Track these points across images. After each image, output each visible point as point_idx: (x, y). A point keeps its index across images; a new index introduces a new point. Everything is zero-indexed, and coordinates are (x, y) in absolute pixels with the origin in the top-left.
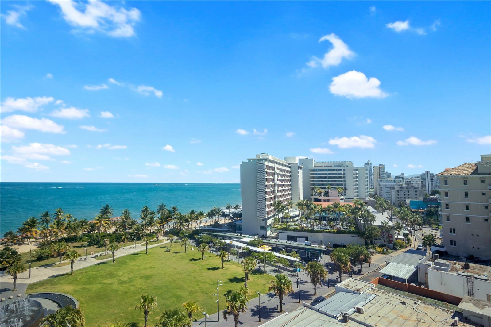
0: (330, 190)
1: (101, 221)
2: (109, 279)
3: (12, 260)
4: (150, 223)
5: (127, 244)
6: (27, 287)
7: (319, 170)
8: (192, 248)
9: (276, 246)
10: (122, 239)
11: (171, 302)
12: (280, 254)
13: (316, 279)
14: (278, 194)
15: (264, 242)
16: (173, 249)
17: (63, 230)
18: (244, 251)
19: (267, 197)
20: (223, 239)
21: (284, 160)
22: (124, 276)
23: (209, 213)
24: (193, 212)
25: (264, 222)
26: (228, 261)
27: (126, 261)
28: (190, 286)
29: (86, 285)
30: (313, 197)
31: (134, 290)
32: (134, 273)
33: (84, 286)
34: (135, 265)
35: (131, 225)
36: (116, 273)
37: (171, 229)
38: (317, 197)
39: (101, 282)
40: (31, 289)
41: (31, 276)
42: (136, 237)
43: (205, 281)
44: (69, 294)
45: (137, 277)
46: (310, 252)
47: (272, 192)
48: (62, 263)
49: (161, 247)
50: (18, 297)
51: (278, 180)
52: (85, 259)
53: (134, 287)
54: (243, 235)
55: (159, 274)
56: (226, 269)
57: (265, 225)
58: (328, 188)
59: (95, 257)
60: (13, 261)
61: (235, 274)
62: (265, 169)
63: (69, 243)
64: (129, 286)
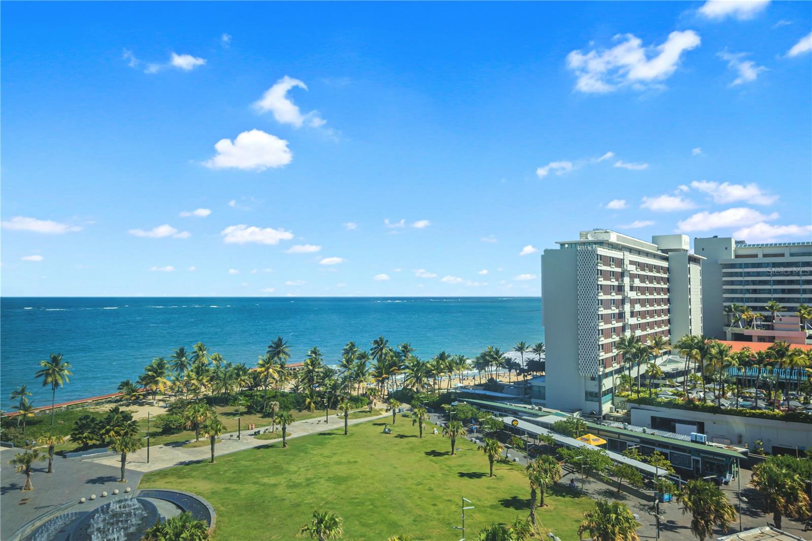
0: (776, 313)
1: (268, 368)
2: (272, 476)
3: (123, 430)
4: (358, 375)
5: (314, 415)
6: (141, 477)
7: (747, 265)
8: (435, 429)
9: (619, 438)
10: (305, 404)
11: (377, 532)
12: (623, 455)
13: (703, 522)
14: (633, 321)
15: (588, 427)
16: (397, 429)
17: (207, 382)
18: (542, 443)
19: (602, 326)
20: (501, 415)
21: (653, 243)
22: (298, 473)
23: (478, 360)
24: (442, 357)
25: (596, 382)
26: (505, 461)
27: (307, 445)
28: (419, 505)
29: (232, 483)
30: (729, 330)
31: (311, 501)
32: (318, 470)
33: (228, 485)
34: (321, 455)
35: (323, 378)
36: (285, 466)
37: (400, 388)
38: (741, 330)
39: (257, 480)
40: (147, 482)
41: (150, 460)
42: (330, 402)
43: (449, 498)
44: (203, 495)
45: (321, 478)
46: (703, 458)
47: (617, 316)
48: (200, 441)
49: (375, 424)
50: (126, 492)
51: (632, 288)
52: (239, 437)
53: (313, 496)
54: (544, 409)
55: (363, 475)
56: (497, 479)
57: (597, 390)
58: (771, 307)
59: (256, 434)
60: (125, 431)
61: (516, 491)
62: (597, 265)
63: (217, 407)
64: (304, 494)
